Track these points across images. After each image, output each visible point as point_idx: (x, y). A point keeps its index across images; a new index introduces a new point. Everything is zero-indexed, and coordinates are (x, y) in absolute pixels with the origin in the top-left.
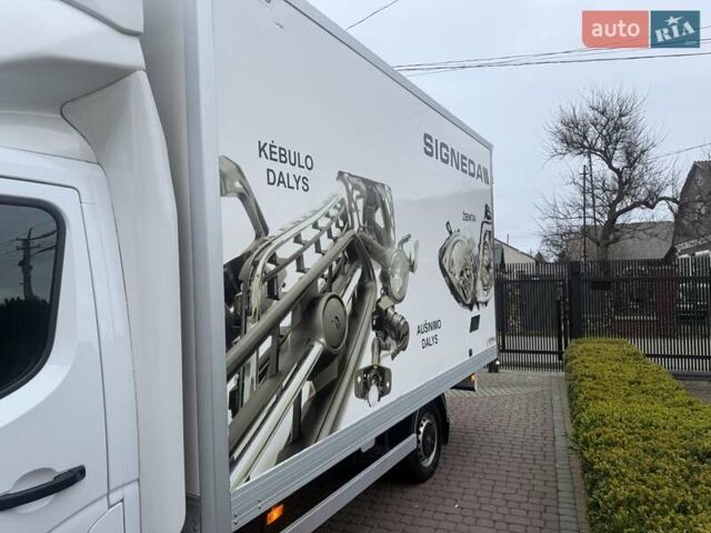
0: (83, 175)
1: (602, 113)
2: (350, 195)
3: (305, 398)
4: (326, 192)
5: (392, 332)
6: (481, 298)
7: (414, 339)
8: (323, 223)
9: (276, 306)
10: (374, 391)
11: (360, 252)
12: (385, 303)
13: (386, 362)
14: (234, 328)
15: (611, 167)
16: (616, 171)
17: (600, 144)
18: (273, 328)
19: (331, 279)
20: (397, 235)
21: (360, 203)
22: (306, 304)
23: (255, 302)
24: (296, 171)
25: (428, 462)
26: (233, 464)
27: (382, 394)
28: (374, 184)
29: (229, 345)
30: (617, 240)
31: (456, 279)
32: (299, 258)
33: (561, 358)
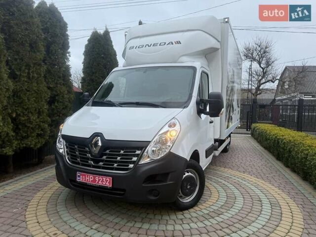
1: (259, 46)
4: (232, 73)
5: (233, 109)
6: (239, 106)
9: (228, 97)
11: (232, 88)
12: (233, 101)
13: (232, 116)
15: (260, 66)
16: (262, 68)
17: (257, 58)
18: (227, 102)
20: (234, 85)
25: (228, 148)
30: (260, 94)
31: (238, 98)
32: (229, 87)
33: (247, 130)
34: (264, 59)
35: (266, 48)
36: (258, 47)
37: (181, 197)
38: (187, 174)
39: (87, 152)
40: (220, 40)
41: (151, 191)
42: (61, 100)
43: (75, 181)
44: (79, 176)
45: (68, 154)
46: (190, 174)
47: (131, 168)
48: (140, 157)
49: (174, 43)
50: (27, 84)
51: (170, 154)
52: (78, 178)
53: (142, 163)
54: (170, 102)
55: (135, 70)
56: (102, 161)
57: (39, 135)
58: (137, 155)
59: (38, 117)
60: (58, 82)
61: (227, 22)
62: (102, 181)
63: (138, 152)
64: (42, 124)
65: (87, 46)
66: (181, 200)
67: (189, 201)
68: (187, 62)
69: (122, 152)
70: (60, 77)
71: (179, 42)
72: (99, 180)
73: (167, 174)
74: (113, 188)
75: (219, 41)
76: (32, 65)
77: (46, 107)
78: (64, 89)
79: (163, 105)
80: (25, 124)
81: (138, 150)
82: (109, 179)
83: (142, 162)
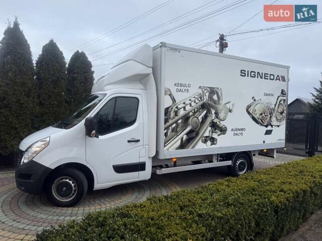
2: (203, 92)
3: (184, 139)
7: (229, 132)
8: (193, 99)
10: (209, 143)
13: (214, 136)
14: (166, 121)
18: (176, 122)
19: (195, 113)
21: (207, 94)
22: (186, 118)
23: (172, 116)
24: (185, 88)
26: (165, 146)
27: (213, 144)
28: (214, 88)
29: (165, 124)
32: (184, 108)
38: (64, 180)
51: (32, 161)
61: (161, 46)
66: (57, 198)
73: (29, 175)
75: (150, 67)
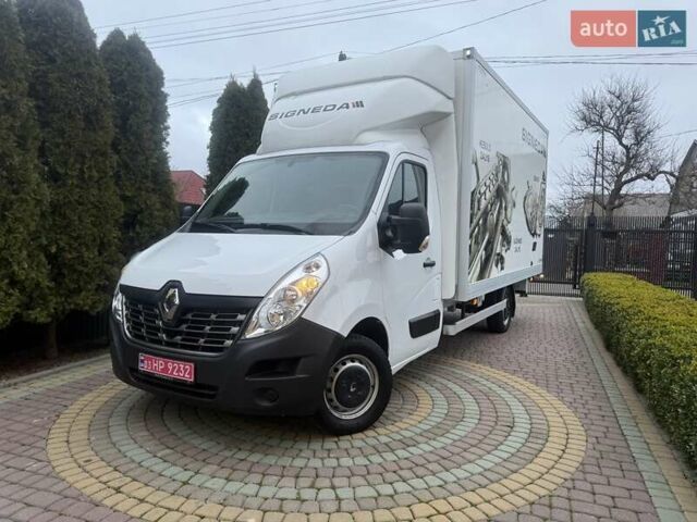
0: (426, 153)
1: (618, 97)
2: (499, 163)
3: (483, 259)
4: (495, 161)
5: (506, 238)
6: (538, 232)
7: (513, 246)
8: (492, 177)
9: (480, 213)
10: (499, 266)
11: (500, 194)
12: (505, 222)
13: (503, 254)
14: (471, 219)
15: (621, 143)
16: (626, 147)
17: (613, 124)
18: (478, 224)
19: (492, 205)
20: (510, 187)
21: (501, 168)
22: (486, 213)
23: (476, 210)
24: (487, 152)
25: (506, 322)
26: (469, 273)
27: (502, 268)
28: (505, 158)
29: (470, 225)
31: (529, 216)
32: (485, 193)
33: (575, 288)
34: (629, 126)
35: (634, 100)
36: (615, 99)
37: (336, 408)
38: (349, 364)
39: (156, 317)
40: (452, 95)
41: (262, 392)
42: (147, 222)
43: (137, 370)
44: (142, 361)
45: (128, 321)
46: (357, 364)
47: (227, 348)
48: (244, 325)
49: (351, 105)
50: (78, 190)
51: (301, 322)
52: (141, 365)
53: (248, 337)
54: (325, 224)
55: (273, 160)
56: (180, 333)
57: (99, 288)
58: (239, 323)
59: (100, 254)
60: (143, 186)
61: (469, 57)
62: (179, 371)
63: (241, 317)
64: (107, 267)
65: (215, 112)
66: (336, 415)
67: (354, 417)
68: (374, 142)
69: (213, 317)
70: (146, 177)
71: (359, 104)
72: (174, 368)
73: (296, 360)
74: (196, 385)
75: (449, 98)
76: (88, 155)
77: (116, 233)
78: (155, 199)
79: (309, 231)
80: (72, 265)
81: (242, 314)
82: (190, 367)
83: (249, 335)
